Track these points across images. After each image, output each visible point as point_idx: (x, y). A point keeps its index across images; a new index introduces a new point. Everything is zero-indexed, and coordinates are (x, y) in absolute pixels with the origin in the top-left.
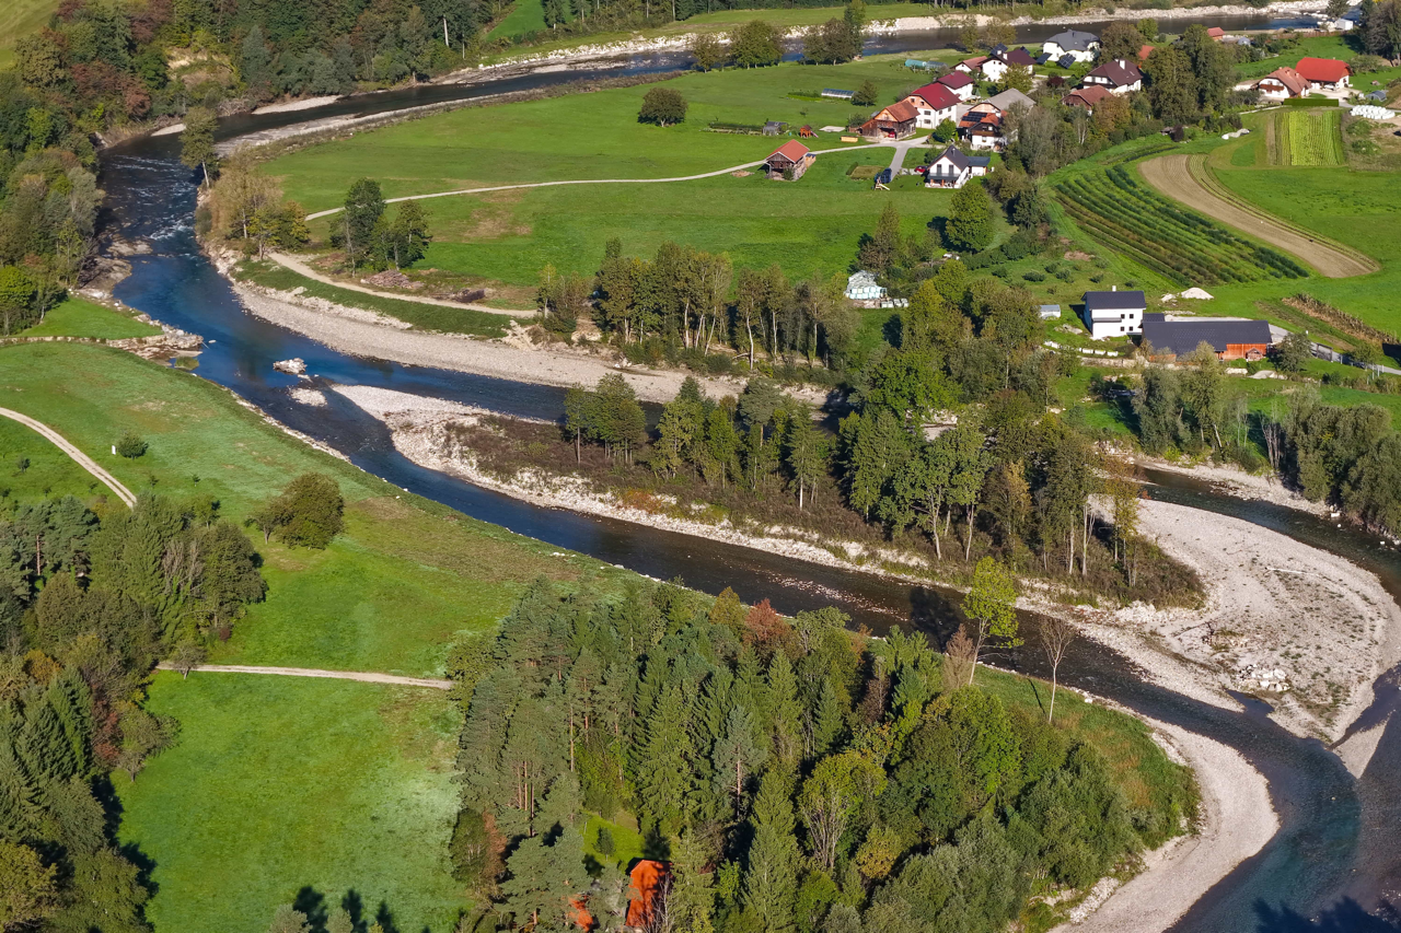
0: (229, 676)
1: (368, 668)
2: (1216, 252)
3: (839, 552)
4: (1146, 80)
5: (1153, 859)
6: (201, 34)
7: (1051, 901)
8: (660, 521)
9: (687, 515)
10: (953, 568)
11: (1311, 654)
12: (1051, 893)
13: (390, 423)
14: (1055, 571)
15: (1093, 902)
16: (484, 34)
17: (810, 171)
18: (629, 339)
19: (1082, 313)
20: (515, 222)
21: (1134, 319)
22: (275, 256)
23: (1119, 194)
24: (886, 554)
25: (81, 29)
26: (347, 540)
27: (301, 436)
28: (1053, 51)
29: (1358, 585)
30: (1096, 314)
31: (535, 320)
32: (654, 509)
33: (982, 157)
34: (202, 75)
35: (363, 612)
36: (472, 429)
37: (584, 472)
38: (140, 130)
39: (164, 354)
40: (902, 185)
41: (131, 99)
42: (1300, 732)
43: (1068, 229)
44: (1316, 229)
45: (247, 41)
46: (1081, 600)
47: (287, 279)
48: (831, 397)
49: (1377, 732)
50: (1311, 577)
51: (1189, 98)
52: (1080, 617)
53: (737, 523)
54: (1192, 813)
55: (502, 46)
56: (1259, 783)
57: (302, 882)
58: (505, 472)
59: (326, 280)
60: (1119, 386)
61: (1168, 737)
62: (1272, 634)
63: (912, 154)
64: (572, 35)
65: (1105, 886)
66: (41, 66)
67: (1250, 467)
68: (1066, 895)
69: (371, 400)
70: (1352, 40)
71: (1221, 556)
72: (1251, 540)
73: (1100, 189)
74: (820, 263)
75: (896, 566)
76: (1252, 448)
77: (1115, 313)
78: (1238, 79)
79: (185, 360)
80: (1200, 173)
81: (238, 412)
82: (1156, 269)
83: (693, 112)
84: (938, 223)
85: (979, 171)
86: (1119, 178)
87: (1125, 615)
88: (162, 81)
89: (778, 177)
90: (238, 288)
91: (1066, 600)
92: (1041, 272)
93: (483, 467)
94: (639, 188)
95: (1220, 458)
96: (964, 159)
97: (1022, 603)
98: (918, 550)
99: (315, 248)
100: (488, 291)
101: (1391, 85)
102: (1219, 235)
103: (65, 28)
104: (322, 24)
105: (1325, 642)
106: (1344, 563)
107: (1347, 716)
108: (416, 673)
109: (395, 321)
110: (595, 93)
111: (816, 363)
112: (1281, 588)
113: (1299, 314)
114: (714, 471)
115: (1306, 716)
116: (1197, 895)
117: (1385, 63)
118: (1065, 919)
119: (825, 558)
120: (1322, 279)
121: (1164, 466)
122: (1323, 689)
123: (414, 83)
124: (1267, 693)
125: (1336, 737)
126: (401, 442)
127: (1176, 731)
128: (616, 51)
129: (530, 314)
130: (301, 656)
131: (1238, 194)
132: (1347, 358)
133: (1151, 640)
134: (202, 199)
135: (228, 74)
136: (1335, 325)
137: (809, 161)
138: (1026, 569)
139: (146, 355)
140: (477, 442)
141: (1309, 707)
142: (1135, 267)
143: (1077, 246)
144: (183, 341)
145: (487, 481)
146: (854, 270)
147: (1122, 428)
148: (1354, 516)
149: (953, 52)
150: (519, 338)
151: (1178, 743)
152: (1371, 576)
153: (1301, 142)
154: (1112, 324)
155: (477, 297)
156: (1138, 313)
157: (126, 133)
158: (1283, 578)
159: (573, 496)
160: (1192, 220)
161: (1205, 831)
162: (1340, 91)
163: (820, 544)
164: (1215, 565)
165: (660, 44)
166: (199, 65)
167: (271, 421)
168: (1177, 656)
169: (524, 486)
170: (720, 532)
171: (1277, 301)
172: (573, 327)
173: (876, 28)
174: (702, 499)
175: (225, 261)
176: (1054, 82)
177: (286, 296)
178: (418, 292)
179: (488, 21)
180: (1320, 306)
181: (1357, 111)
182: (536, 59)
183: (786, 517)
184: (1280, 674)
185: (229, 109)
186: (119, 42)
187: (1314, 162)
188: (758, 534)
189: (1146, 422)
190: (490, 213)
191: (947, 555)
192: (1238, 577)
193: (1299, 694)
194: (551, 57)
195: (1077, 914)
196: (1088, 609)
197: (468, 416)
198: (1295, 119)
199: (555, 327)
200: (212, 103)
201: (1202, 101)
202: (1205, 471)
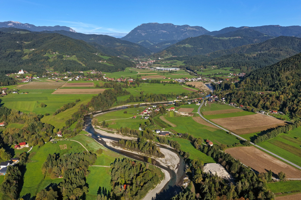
0: (94, 166)
1: (105, 165)
2: (165, 125)
3: (139, 153)
4: (160, 109)
5: (162, 182)
6: (92, 106)
7: (154, 186)
8: (126, 151)
9: (128, 150)
10: (147, 155)
11: (172, 162)
12: (154, 185)
13: (106, 142)
14: (154, 155)
15: (157, 186)
16: (112, 105)
17: (136, 118)
18: (123, 134)
19: (156, 131)
20: (115, 123)
21: (159, 132)
22: (97, 126)
23: (158, 120)
24: (142, 154)
25: (83, 107)
26: (103, 153)
27: (99, 143)
28: (153, 106)
29: (176, 155)
30: (157, 131)
31: (116, 132)
32: (125, 150)
33: (148, 117)
34: (92, 109)
35: (104, 160)
36: (112, 142)
37: (120, 146)
38: (87, 114)
39: (89, 136)
40: (143, 119)
41: (86, 112)
42: (172, 169)
43: (155, 123)
44: (173, 122)
45: (95, 107)
46: (156, 157)
47: (98, 128)
48: (138, 138)
49: (177, 169)
50: (172, 155)
51: (163, 111)
52: (156, 159)
53: (131, 151)
54: (164, 177)
55: (114, 106)
56: (169, 174)
57: (100, 186)
58: (114, 146)
59: (101, 128)
60: (158, 137)
61: (162, 170)
62: (170, 160)
63: (143, 116)
64: (119, 105)
65: (158, 184)
66: (80, 110)
67: (168, 145)
68: (155, 185)
69: (105, 139)
70: (175, 105)
71: (166, 153)
72: (168, 151)
73: (157, 119)
74: (137, 126)
75: (143, 155)
76: (168, 143)
77: (158, 131)
78: (167, 109)
79: (91, 136)
80: (164, 118)
81: (95, 141)
82: (161, 126)
83: (128, 112)
84: (145, 123)
85: (148, 118)
86: (158, 118)
87: (159, 159)
88: (89, 110)
89: (134, 118)
90: (95, 129)
91: (155, 157)
92: (153, 127)
93: (113, 146)
94: (124, 119)
95: (166, 144)
96: (147, 117)
97: (152, 158)
98: (144, 153)
99: (100, 126)
100: (113, 129)
101: (177, 109)
102: (165, 123)
103: (81, 107)
104: (100, 105)
105: (174, 161)
106: (175, 153)
107: (175, 168)
108: (108, 166)
109: (106, 132)
110: (121, 110)
111: (137, 136)
112: (170, 156)
113: (171, 130)
114: (130, 147)
115: (172, 168)
116: (165, 185)
117: (177, 107)
118: (155, 187)
119: (138, 154)
120: (173, 127)
121: (162, 145)
122: (173, 165)
123: (107, 109)
124: (169, 166)
125: (174, 170)
126: (107, 144)
127: (163, 169)
128: (122, 106)
129: (116, 131)
130: (99, 164)
131: (167, 119)
132: (175, 135)
133: (161, 161)
134: (92, 121)
135: (94, 109)
136: (174, 132)
137: (136, 117)
138: (152, 155)
139: (88, 136)
140: (112, 144)
141: (172, 167)
142: (160, 126)
143: (155, 125)
144: (90, 134)
145: (113, 147)
146: (139, 127)
147: (159, 141)
148: (175, 149)
149: (146, 106)
150: (115, 134)
151: (164, 171)
152: (177, 155)
153: (171, 115)
154: (158, 132)
155: (112, 130)
156: (160, 131)
157: (86, 114)
158: (170, 155)
159: (119, 148)
160: (164, 122)
161: (165, 179)
162: (174, 110)
163: (137, 153)
164: (165, 154)
165: (125, 106)
166: (91, 109)
167: (97, 142)
168: (163, 162)
169: (116, 148)
170: (130, 151)
171: (170, 129)
172: (119, 133)
173: (141, 104)
174: (129, 149)
175: (94, 127)
176: (153, 109)
177: (98, 130)
178: (108, 130)
179: (113, 104)
180: (173, 130)
181: (175, 112)
182: (116, 107)
183: (135, 150)
184: (170, 164)
185: (94, 112)
186: (86, 108)
187: (172, 116)
188: (133, 152)
189: (160, 141)
190: (113, 122)
191: (146, 154)
192: (167, 155)
193: (172, 166)
194: (117, 107)
195: (156, 187)
196: (156, 158)
197: (112, 141)
198: (171, 112)
199: (118, 133)
200: (92, 112)
201: (164, 111)
202: (165, 145)
